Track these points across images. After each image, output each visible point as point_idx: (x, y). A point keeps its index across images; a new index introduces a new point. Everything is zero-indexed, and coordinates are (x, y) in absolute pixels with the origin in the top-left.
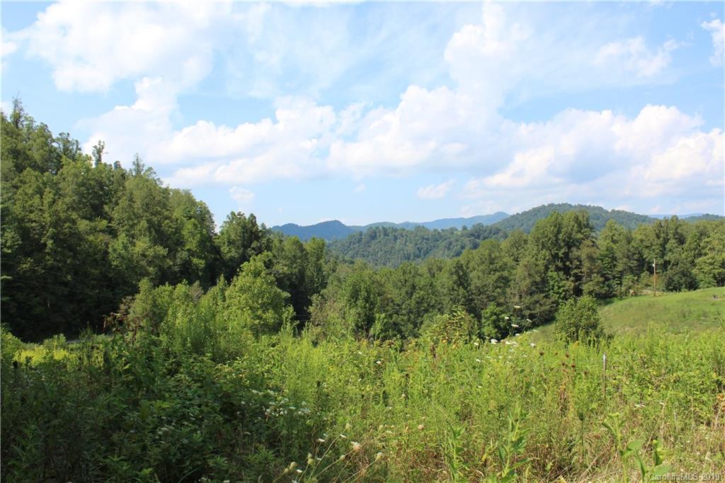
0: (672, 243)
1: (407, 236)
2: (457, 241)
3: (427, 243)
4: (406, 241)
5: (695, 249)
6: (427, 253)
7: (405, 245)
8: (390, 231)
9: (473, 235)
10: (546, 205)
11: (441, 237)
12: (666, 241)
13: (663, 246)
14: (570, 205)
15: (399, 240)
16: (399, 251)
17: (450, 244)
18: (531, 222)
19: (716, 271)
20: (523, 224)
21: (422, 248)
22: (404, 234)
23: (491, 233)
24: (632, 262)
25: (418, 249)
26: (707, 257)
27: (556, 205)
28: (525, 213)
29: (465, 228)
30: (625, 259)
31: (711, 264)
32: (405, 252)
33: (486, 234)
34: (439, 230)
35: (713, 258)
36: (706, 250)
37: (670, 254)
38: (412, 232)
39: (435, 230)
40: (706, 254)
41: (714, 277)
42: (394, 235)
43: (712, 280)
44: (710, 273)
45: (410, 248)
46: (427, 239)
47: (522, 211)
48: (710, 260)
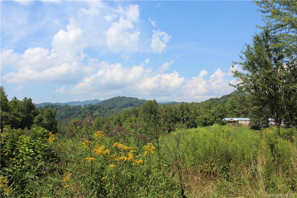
0: (185, 112)
1: (61, 109)
2: (84, 111)
3: (70, 112)
4: (61, 111)
5: (195, 114)
6: (70, 116)
7: (61, 112)
8: (54, 106)
9: (90, 108)
10: (117, 97)
11: (76, 109)
12: (184, 111)
13: (183, 113)
14: (125, 97)
15: (58, 110)
16: (58, 115)
17: (81, 112)
18: (111, 104)
19: (203, 121)
20: (108, 104)
21: (68, 114)
22: (60, 108)
23: (97, 108)
24: (173, 118)
25: (66, 114)
26: (200, 116)
27: (121, 97)
28: (108, 100)
29: (85, 106)
30: (171, 118)
31: (201, 119)
32: (61, 115)
33: (95, 108)
34: (75, 106)
35: (202, 117)
36: (199, 114)
37: (185, 115)
38: (64, 107)
39: (74, 106)
40: (199, 116)
41: (202, 123)
42: (56, 108)
43: (202, 124)
44: (201, 122)
45: (63, 114)
46: (70, 110)
47: (107, 99)
48: (201, 118)
